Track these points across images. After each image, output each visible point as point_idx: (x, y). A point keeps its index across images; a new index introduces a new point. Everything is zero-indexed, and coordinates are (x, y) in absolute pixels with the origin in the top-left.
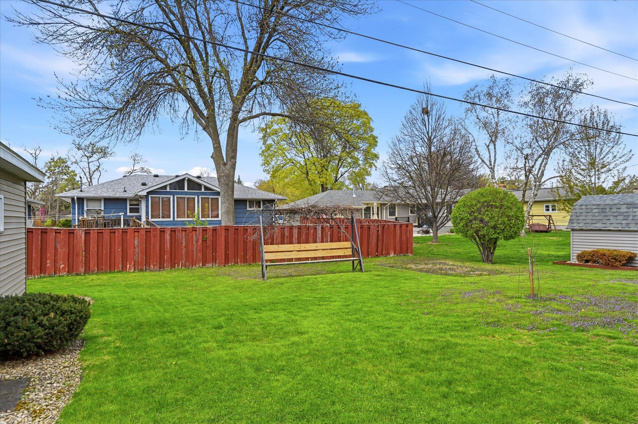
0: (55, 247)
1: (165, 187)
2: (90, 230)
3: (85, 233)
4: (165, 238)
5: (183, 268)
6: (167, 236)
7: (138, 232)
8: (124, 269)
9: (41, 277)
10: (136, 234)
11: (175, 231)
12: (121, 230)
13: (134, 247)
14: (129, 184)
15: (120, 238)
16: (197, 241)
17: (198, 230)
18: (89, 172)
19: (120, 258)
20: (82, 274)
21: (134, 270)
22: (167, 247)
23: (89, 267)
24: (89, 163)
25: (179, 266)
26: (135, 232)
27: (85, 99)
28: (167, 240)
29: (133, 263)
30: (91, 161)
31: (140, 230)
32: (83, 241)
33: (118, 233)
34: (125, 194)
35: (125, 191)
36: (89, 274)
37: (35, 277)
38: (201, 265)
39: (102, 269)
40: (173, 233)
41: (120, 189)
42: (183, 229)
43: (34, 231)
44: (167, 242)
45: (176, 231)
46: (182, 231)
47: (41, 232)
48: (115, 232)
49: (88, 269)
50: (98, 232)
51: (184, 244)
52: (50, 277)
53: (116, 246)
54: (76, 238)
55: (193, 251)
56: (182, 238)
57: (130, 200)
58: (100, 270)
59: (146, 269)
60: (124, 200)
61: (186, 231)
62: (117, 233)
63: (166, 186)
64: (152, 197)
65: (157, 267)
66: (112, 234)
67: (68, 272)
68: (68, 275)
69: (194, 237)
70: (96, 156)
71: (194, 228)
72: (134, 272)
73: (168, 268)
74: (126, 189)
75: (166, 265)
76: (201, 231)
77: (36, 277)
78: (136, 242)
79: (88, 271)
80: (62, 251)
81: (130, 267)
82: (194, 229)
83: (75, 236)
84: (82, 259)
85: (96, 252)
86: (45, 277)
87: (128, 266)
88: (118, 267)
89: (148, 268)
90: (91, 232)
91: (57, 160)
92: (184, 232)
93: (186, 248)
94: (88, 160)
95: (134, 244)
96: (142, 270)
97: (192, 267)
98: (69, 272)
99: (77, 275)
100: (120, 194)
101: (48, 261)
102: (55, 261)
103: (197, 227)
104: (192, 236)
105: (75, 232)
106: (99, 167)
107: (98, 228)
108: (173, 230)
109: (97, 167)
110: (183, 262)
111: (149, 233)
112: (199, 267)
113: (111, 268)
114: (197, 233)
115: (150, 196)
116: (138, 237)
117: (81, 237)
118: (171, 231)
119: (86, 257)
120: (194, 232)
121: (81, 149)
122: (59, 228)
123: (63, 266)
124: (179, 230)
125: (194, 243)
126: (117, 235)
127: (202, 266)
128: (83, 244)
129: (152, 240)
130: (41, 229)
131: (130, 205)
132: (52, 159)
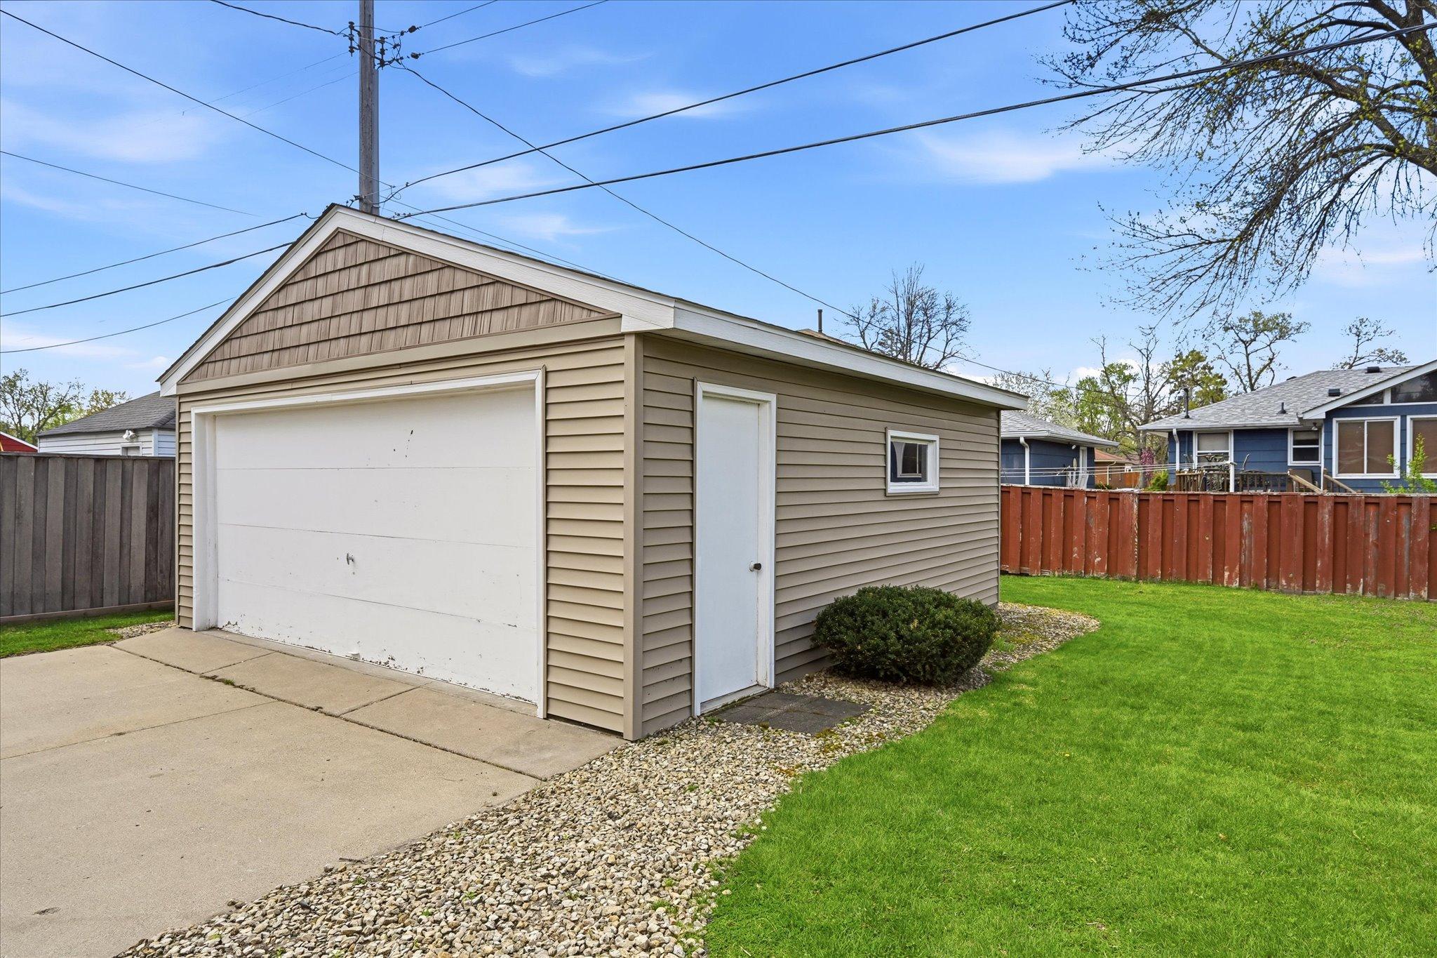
0: (1087, 524)
1: (1378, 396)
2: (1148, 494)
3: (1140, 500)
4: (1319, 519)
5: (1369, 595)
6: (1325, 516)
7: (1252, 502)
8: (1217, 580)
9: (1063, 576)
10: (1246, 506)
11: (1346, 504)
12: (1212, 497)
13: (1241, 535)
14: (1296, 396)
15: (1210, 514)
16: (1414, 532)
17: (1414, 503)
18: (1249, 374)
19: (1210, 555)
20: (1133, 579)
21: (1241, 584)
22: (1323, 540)
23: (1146, 568)
24: (1248, 355)
25: (1355, 588)
26: (1242, 502)
27: (1159, 235)
28: (1323, 524)
29: (1237, 568)
30: (1252, 350)
31: (1255, 500)
32: (1135, 516)
33: (1206, 504)
34: (1283, 419)
35: (1284, 412)
36: (1146, 582)
37: (1054, 575)
38: (1424, 594)
39: (1171, 575)
40: (1341, 508)
41: (1272, 408)
42: (1369, 501)
43: (1054, 494)
44: (1322, 530)
45: (1350, 504)
46: (1367, 504)
47: (1065, 496)
48: (1198, 501)
49: (1143, 571)
50: (1164, 500)
51: (1372, 539)
52: (1077, 576)
53: (1201, 530)
54: (1124, 511)
55: (1399, 557)
56: (1366, 523)
57: (1295, 432)
58: (1165, 578)
59: (1268, 587)
60: (1281, 432)
61: (1377, 504)
62: (1202, 502)
63: (1382, 393)
64: (1341, 424)
65: (1295, 586)
66: (1193, 505)
67: (1108, 571)
68: (1107, 579)
69: (1404, 522)
70: (1263, 339)
71: (1404, 497)
72: (1238, 589)
73: (1326, 589)
74: (1285, 408)
75: (1321, 584)
76: (1426, 506)
77: (1056, 573)
78: (1245, 524)
79: (1142, 575)
80: (1098, 532)
81: (1230, 576)
82: (1404, 502)
83: (1121, 505)
84: (1134, 552)
85: (1160, 539)
86: (1069, 576)
87: (1226, 574)
88: (1205, 575)
89: (1273, 584)
90: (1151, 498)
91: (1187, 357)
92: (1372, 509)
93: (1377, 546)
94: (1246, 348)
95: (1241, 529)
96: (1258, 587)
97: (1396, 595)
98: (1110, 573)
99: (1124, 579)
100: (1271, 419)
101: (1075, 549)
102: (1087, 550)
103: (1412, 495)
104: (1398, 519)
105: (1121, 498)
106: (1271, 360)
107: (1164, 492)
108: (1340, 500)
109: (1267, 362)
110: (1370, 580)
111: (1277, 506)
112: (1416, 599)
113: (1189, 576)
114: (1414, 511)
115: (1335, 420)
116: (1250, 514)
117: (1132, 507)
118: (1336, 503)
119: (1140, 547)
120: (1403, 509)
121: (1232, 328)
122: (1093, 490)
123: (1099, 559)
124: (1359, 502)
125: (1404, 535)
126: (1202, 506)
127: (1429, 596)
128: (1136, 523)
129: (1285, 521)
130: (1065, 490)
131: (1296, 442)
132: (1180, 355)
